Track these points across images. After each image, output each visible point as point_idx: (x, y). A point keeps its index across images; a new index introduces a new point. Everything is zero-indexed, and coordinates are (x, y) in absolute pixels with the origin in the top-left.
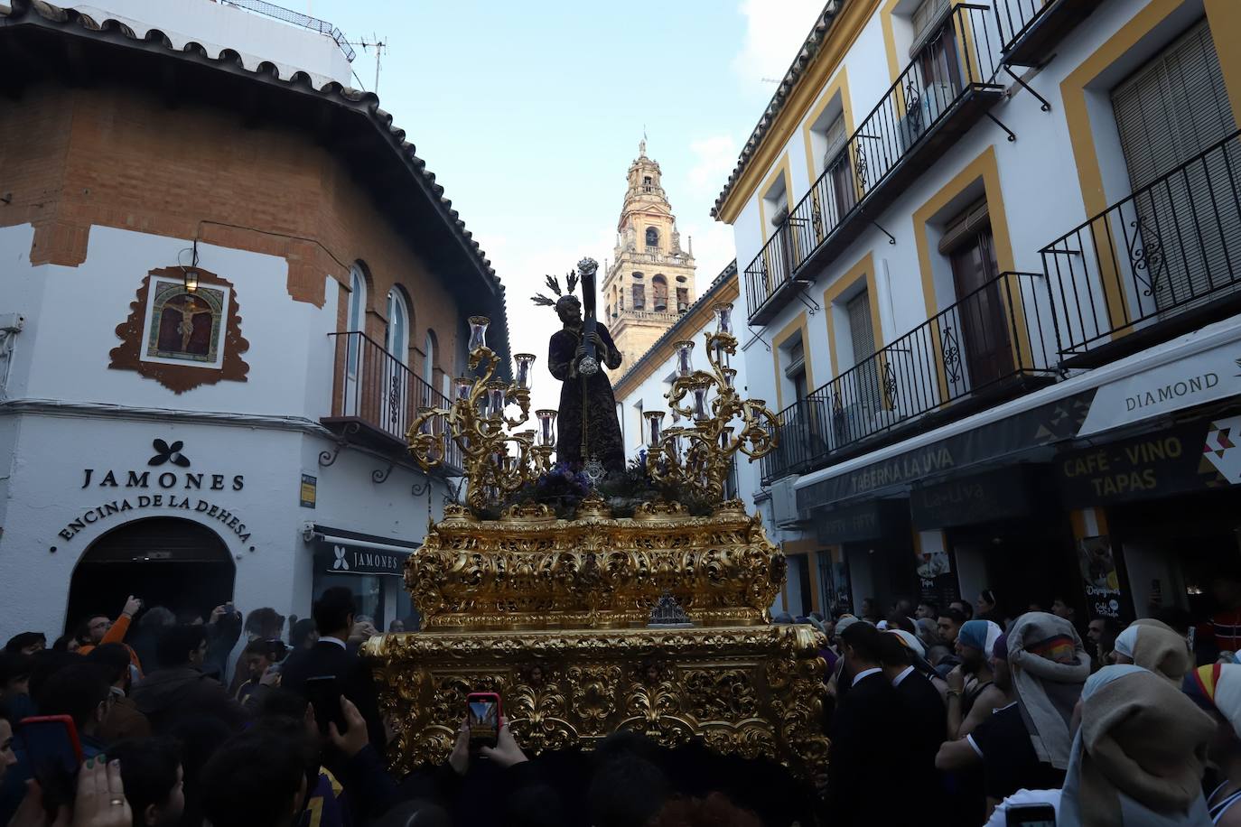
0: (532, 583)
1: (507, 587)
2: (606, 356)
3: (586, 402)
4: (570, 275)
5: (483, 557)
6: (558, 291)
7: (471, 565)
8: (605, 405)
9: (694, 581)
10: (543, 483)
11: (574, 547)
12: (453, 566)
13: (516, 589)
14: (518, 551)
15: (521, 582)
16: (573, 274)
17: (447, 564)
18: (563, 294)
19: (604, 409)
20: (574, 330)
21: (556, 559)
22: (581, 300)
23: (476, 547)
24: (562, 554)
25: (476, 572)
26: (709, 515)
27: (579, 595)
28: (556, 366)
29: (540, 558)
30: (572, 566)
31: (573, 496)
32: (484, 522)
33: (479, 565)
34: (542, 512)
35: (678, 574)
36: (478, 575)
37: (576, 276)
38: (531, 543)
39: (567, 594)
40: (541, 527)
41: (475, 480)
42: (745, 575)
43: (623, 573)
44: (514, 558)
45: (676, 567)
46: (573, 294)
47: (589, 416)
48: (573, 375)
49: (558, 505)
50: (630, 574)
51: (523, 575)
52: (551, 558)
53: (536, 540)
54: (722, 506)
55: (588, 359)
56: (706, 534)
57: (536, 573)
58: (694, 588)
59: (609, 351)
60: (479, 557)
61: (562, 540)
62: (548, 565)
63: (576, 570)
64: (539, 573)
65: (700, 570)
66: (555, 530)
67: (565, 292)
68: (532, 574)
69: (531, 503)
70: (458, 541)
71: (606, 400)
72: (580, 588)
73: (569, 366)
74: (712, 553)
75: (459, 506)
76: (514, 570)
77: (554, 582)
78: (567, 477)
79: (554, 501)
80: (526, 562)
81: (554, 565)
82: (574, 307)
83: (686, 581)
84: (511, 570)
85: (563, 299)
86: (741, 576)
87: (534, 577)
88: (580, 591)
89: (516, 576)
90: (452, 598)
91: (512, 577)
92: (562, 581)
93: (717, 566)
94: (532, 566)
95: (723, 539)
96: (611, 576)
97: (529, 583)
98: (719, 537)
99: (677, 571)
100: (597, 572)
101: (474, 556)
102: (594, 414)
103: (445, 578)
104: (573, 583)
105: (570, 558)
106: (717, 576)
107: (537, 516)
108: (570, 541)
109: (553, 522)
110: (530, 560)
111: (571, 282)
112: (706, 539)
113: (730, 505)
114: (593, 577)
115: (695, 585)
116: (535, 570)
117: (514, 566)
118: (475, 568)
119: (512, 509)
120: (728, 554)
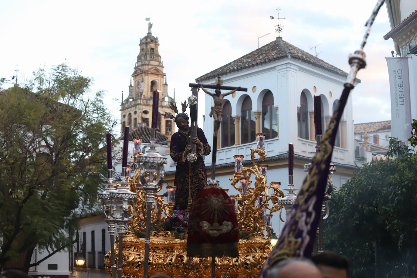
0: (163, 268)
1: (152, 269)
2: (202, 149)
3: (190, 174)
4: (183, 103)
5: (141, 255)
6: (176, 111)
7: (136, 259)
8: (201, 176)
9: (238, 269)
10: (169, 220)
11: (183, 252)
12: (129, 259)
13: (156, 270)
14: (156, 253)
15: (158, 267)
16: (185, 102)
17: (126, 257)
18: (179, 113)
19: (200, 178)
20: (185, 133)
21: (175, 257)
22: (189, 116)
23: (137, 251)
24: (177, 255)
25: (139, 262)
26: (247, 239)
27: (185, 273)
28: (174, 154)
29: (167, 257)
30: (182, 260)
31: (183, 228)
32: (141, 239)
33: (140, 259)
34: (168, 235)
35: (231, 266)
36: (140, 263)
37: (187, 104)
38: (163, 249)
39: (179, 273)
40: (168, 242)
41: (136, 219)
42: (260, 267)
43: (205, 264)
44: (155, 256)
45: (230, 263)
46: (185, 113)
47: (192, 182)
48: (184, 160)
49: (176, 232)
50: (208, 265)
51: (159, 264)
52: (173, 256)
53: (165, 248)
54: (254, 235)
55: (192, 153)
56: (245, 248)
57: (165, 263)
58: (238, 272)
59: (204, 147)
60: (139, 255)
61: (177, 249)
62: (171, 260)
63: (184, 262)
64: (167, 263)
65: (241, 264)
66: (174, 243)
67: (180, 112)
68: (164, 263)
69: (162, 230)
70: (130, 247)
71: (201, 173)
72: (185, 270)
73: (181, 155)
74: (246, 256)
75: (129, 231)
76: (155, 262)
77: (173, 268)
78: (180, 218)
79: (174, 230)
80: (160, 258)
81: (173, 261)
82: (186, 121)
83: (234, 269)
84: (154, 261)
85: (179, 115)
86: (258, 267)
87: (164, 265)
88: (185, 272)
89: (156, 265)
90: (127, 273)
91: (154, 265)
92: (177, 267)
93: (248, 262)
94: (163, 260)
95: (253, 250)
96: (200, 265)
97: (162, 268)
98: (251, 249)
99: (230, 264)
100: (193, 263)
101: (138, 254)
102: (194, 181)
103: (126, 264)
104: (182, 268)
105: (182, 257)
106: (248, 267)
107: (165, 236)
108: (181, 249)
109: (173, 239)
110: (162, 257)
111: (184, 106)
112: (246, 250)
113: (257, 235)
114: (192, 265)
115: (238, 271)
116: (165, 262)
117: (155, 260)
118: (138, 260)
119: (153, 233)
120: (253, 257)
